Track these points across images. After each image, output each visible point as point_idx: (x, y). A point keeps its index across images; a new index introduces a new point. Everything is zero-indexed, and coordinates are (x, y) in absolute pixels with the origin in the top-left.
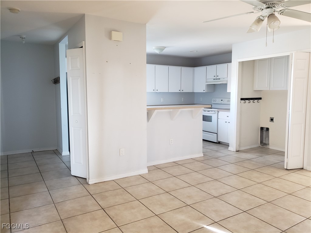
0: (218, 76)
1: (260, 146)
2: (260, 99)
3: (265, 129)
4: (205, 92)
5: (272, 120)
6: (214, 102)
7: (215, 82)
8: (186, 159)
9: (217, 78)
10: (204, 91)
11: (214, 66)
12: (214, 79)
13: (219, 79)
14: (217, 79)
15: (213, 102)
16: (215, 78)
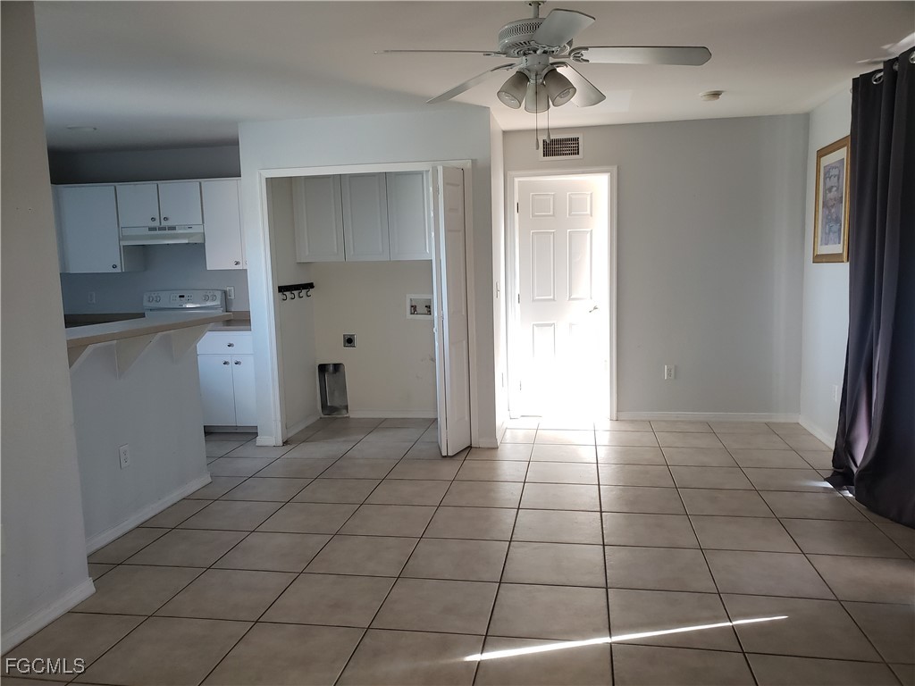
0: (166, 219)
1: (323, 416)
2: (310, 286)
3: (331, 368)
4: (118, 270)
5: (349, 341)
6: (153, 305)
7: (153, 237)
8: (170, 504)
9: (164, 223)
10: (115, 267)
11: (150, 187)
12: (151, 229)
13: (174, 228)
14: (164, 229)
15: (146, 304)
16: (156, 224)
